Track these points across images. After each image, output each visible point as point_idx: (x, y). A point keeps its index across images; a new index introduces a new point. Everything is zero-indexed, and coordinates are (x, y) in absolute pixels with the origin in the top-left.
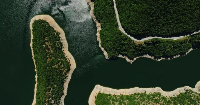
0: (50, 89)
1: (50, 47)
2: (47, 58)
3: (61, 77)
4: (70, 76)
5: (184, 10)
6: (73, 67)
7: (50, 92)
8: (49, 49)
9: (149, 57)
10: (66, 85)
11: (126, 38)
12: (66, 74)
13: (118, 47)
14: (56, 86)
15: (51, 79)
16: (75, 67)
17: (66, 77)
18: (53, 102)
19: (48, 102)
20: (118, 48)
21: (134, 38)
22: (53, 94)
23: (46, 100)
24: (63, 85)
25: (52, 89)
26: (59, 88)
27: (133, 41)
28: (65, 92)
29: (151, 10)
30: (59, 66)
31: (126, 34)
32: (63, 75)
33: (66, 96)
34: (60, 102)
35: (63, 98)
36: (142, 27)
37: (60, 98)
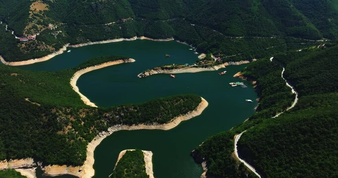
0: (136, 109)
1: (179, 103)
2: (168, 101)
3: (151, 116)
4: (153, 127)
6: (165, 127)
7: (132, 109)
8: (176, 102)
10: (142, 127)
12: (156, 121)
15: (147, 107)
16: (166, 130)
17: (151, 123)
18: (123, 114)
19: (123, 109)
20: (212, 148)
22: (131, 113)
24: (141, 122)
25: (136, 111)
26: (138, 117)
28: (134, 127)
30: (163, 111)
31: (236, 143)
32: (154, 119)
33: (127, 130)
34: (119, 125)
35: (125, 128)
36: (255, 140)
37: (125, 123)
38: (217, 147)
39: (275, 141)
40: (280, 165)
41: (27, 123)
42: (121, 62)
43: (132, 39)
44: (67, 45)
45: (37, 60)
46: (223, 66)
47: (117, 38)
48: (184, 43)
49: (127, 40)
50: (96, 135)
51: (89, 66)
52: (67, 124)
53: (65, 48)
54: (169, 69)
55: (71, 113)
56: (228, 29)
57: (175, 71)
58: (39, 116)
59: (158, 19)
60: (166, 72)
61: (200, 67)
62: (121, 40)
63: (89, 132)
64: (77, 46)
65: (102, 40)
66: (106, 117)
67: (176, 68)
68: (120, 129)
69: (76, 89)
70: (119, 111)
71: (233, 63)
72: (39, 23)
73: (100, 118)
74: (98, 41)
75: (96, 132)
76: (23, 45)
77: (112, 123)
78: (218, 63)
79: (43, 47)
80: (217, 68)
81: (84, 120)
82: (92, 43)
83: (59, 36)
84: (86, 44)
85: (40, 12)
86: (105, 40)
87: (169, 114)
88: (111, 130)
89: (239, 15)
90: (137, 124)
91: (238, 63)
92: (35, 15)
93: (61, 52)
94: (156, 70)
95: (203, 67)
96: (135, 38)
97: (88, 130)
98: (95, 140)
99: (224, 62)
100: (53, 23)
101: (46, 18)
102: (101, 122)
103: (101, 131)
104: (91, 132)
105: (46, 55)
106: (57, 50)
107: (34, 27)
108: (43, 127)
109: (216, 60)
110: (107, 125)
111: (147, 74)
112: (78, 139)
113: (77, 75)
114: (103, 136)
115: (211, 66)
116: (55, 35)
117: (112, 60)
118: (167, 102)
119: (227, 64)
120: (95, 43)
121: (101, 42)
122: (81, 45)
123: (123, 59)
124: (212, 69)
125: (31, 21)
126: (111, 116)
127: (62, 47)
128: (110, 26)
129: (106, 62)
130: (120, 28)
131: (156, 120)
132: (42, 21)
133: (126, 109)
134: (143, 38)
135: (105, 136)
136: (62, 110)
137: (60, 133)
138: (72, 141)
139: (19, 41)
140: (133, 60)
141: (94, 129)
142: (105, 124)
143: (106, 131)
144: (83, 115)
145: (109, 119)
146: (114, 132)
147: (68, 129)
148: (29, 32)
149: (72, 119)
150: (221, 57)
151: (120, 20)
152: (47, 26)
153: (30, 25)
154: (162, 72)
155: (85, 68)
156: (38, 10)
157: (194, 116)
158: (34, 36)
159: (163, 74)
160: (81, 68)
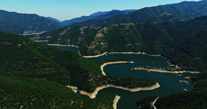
4: (126, 89)
8: (141, 81)
10: (121, 88)
16: (131, 91)
17: (126, 87)
19: (115, 78)
22: (118, 81)
24: (121, 86)
25: (121, 80)
26: (121, 83)
28: (118, 87)
30: (133, 83)
33: (115, 88)
35: (114, 86)
37: (115, 85)
41: (79, 75)
42: (126, 62)
43: (138, 53)
44: (106, 52)
45: (92, 57)
46: (182, 72)
47: (130, 52)
48: (165, 58)
49: (135, 53)
50: (101, 86)
51: (111, 62)
52: (92, 78)
53: (105, 53)
54: (148, 68)
55: (94, 75)
56: (191, 53)
57: (151, 70)
58: (84, 73)
59: (154, 44)
60: (146, 69)
61: (166, 70)
62: (132, 53)
64: (110, 53)
65: (122, 52)
66: (107, 80)
67: (152, 68)
68: (112, 86)
69: (102, 69)
70: (113, 79)
71: (189, 72)
72: (98, 42)
73: (105, 80)
74: (120, 52)
76: (89, 50)
77: (109, 83)
78: (178, 70)
79: (96, 51)
80: (176, 72)
81: (98, 78)
82: (117, 53)
83: (104, 48)
84: (115, 53)
85: (100, 37)
86: (124, 52)
87: (135, 85)
88: (108, 86)
89: (201, 45)
90: (119, 86)
91: (192, 72)
92: (97, 38)
93: (103, 55)
94: (141, 68)
95: (168, 70)
96: (140, 53)
97: (99, 82)
99: (182, 70)
100: (103, 42)
101: (101, 40)
102: (105, 81)
103: (104, 85)
105: (96, 55)
106: (102, 53)
107: (95, 43)
108: (84, 77)
109: (177, 68)
110: (107, 83)
111: (136, 69)
112: (94, 84)
113: (105, 64)
114: (104, 87)
115: (173, 71)
116: (103, 47)
117: (122, 61)
118: (136, 80)
119: (185, 71)
120: (119, 53)
121: (122, 53)
122: (112, 53)
123: (128, 61)
124: (173, 72)
125: (95, 40)
126: (110, 80)
127: (104, 53)
128: (128, 46)
129: (119, 61)
130: (133, 47)
131: (128, 86)
132: (99, 41)
133: (117, 78)
134: (144, 53)
135: (105, 87)
136: (91, 73)
137: (88, 80)
138: (92, 84)
139: (88, 48)
140: (133, 62)
141: (101, 83)
143: (106, 85)
144: (99, 77)
147: (92, 80)
148: (93, 45)
149: (94, 77)
150: (181, 67)
151: (134, 43)
152: (101, 43)
153: (94, 42)
154: (144, 69)
155: (109, 62)
156: (99, 36)
157: (148, 90)
158: (94, 47)
159: (144, 70)
160: (107, 62)
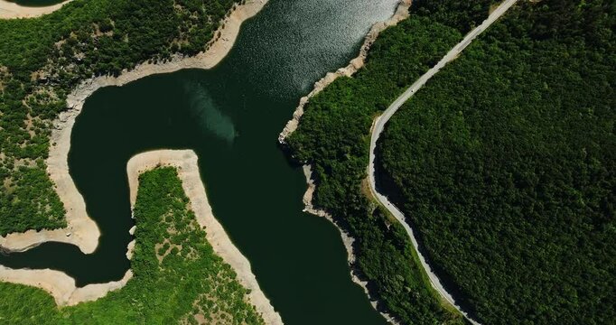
0: (110, 28)
3: (159, 41)
4: (176, 64)
5: (523, 255)
6: (204, 59)
7: (99, 34)
9: (350, 249)
10: (145, 70)
11: (361, 153)
12: (175, 50)
13: (326, 147)
14: (127, 40)
15: (137, 16)
16: (208, 67)
17: (166, 58)
18: (80, 56)
19: (72, 43)
20: (322, 149)
21: (375, 174)
22: (100, 45)
23: (72, 34)
24: (138, 60)
25: (110, 34)
26: (125, 52)
27: (364, 176)
28: (126, 77)
29: (472, 165)
30: (186, 18)
31: (373, 146)
32: (167, 45)
33: (115, 86)
34: (90, 80)
35: (106, 81)
36: (412, 172)
37: (100, 72)
38: (332, 149)
39: (456, 183)
40: (453, 227)
50: (50, 133)
63: (28, 137)
66: (40, 82)
68: (96, 86)
70: (68, 52)
73: (30, 89)
75: (43, 126)
77: (67, 85)
87: (202, 19)
88: (76, 101)
90: (130, 68)
97: (21, 133)
98: (54, 144)
102: (40, 97)
103: (53, 117)
104: (33, 134)
110: (59, 95)
112: (15, 169)
114: (65, 125)
126: (54, 72)
131: (175, 46)
135: (72, 122)
141: (35, 124)
142: (53, 95)
143: (65, 108)
145: (55, 81)
146: (87, 100)
